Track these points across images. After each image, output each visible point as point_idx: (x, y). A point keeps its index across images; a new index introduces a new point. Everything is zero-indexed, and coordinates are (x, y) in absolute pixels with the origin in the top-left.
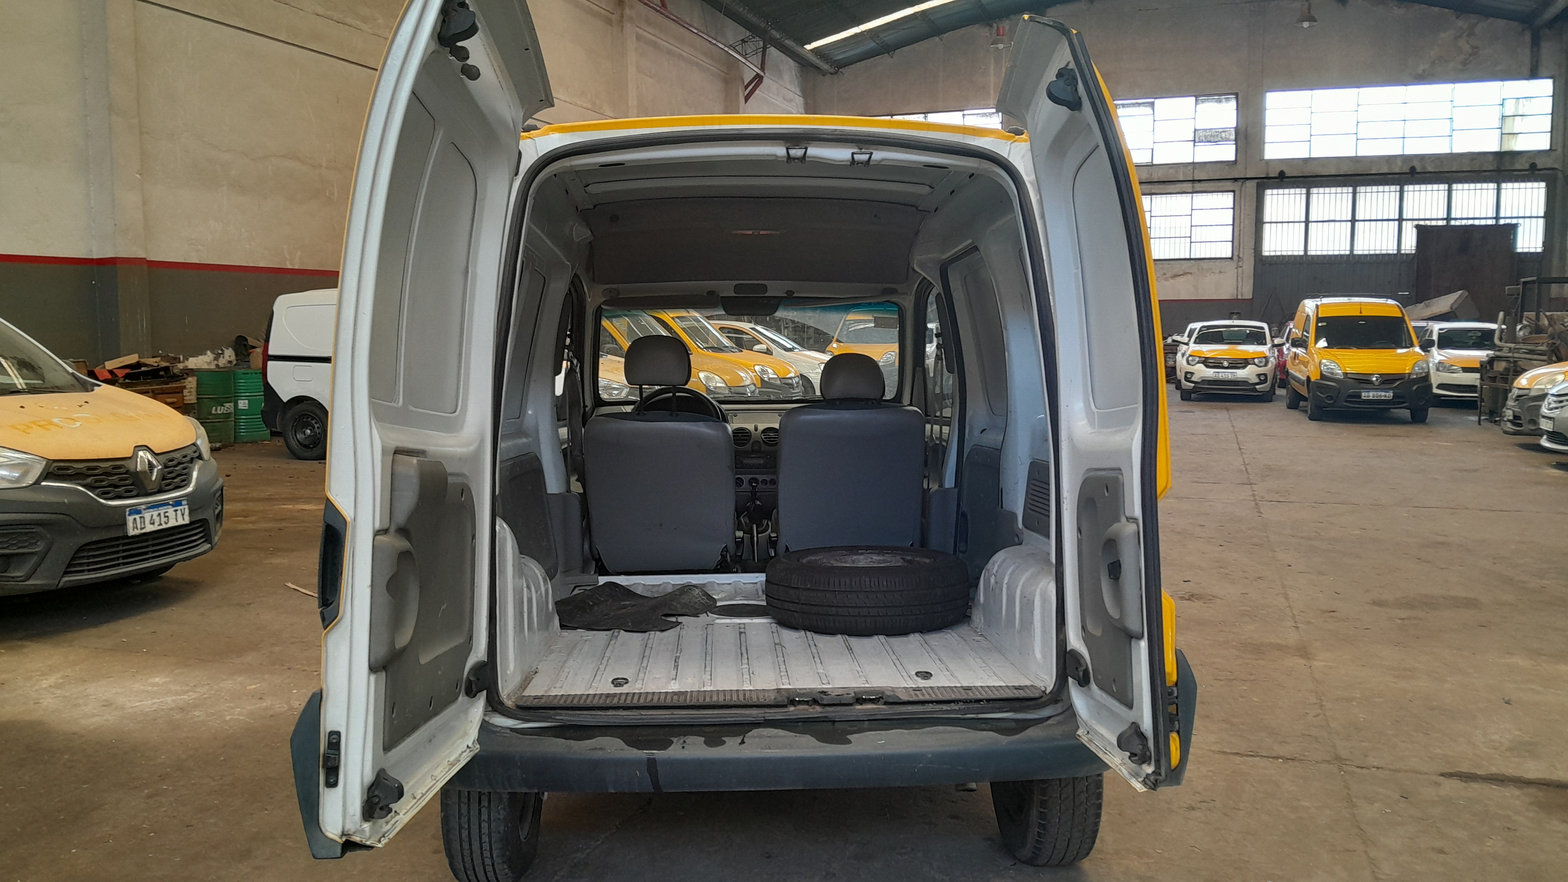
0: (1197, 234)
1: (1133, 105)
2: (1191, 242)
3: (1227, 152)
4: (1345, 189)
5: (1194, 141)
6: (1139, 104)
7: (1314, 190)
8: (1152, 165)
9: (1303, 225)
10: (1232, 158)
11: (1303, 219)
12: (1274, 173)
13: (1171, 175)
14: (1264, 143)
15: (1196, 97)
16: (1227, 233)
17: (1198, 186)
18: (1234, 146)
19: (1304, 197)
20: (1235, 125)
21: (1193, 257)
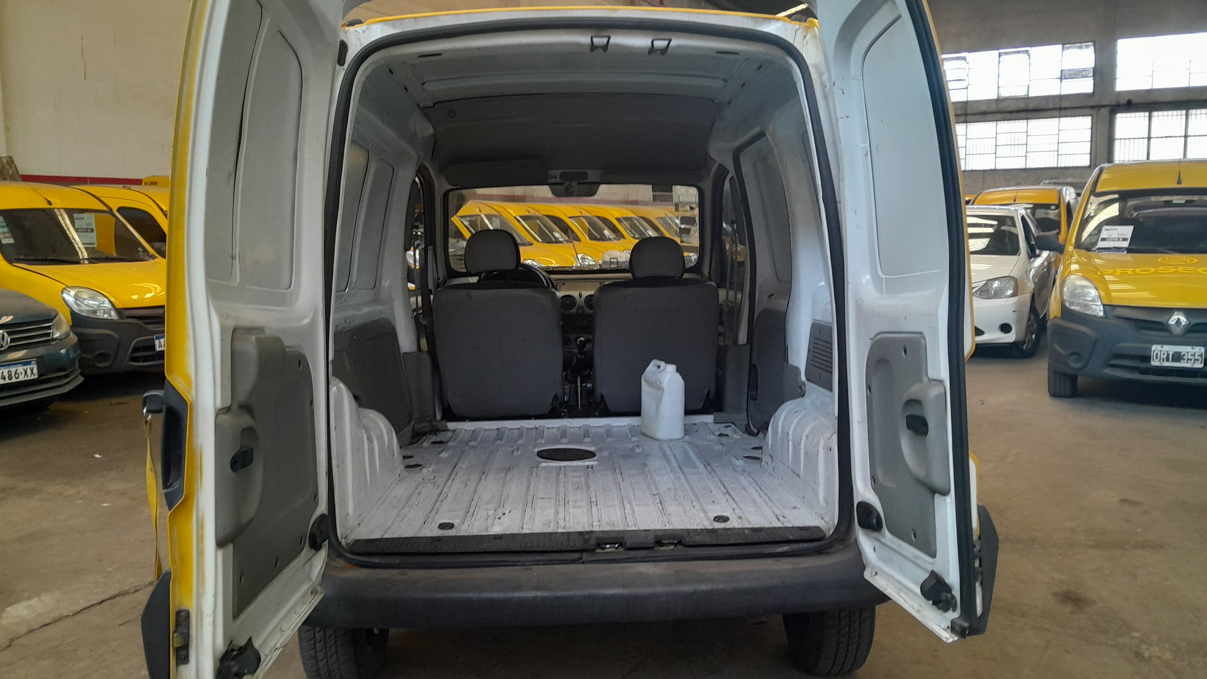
0: (1063, 149)
1: (1014, 52)
2: (1058, 155)
3: (1086, 86)
4: (1179, 112)
5: (1061, 79)
6: (1019, 52)
7: (1155, 114)
8: (1027, 99)
9: (1146, 140)
10: (1090, 90)
11: (1146, 136)
12: (1123, 101)
13: (1043, 105)
14: (1116, 79)
15: (1063, 45)
16: (1087, 148)
17: (1063, 112)
18: (1092, 82)
19: (1147, 119)
20: (1092, 65)
21: (1059, 166)
